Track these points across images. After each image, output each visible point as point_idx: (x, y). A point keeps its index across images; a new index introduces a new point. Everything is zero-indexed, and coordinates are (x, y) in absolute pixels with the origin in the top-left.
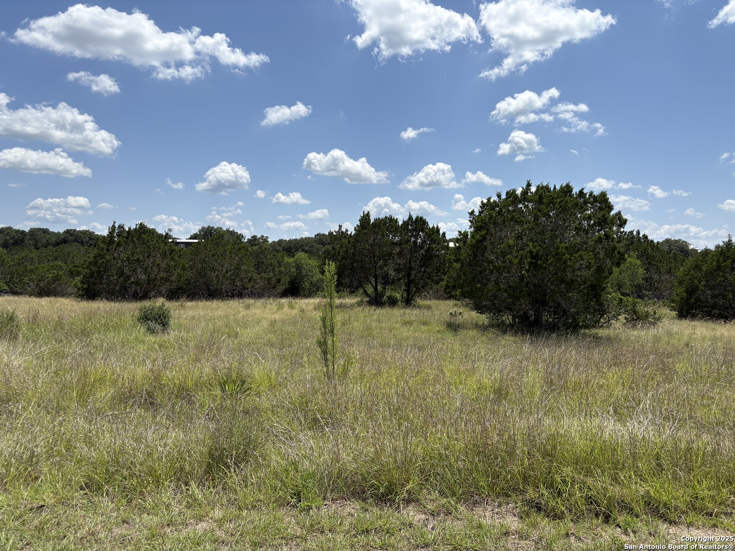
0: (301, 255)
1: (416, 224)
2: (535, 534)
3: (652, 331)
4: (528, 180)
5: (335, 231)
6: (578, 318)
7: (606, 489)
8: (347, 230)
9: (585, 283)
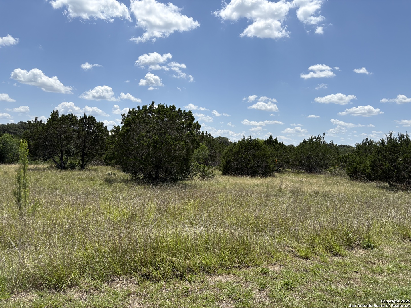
0: (7, 136)
1: (88, 120)
2: (145, 292)
3: (211, 181)
4: (153, 101)
5: (33, 121)
6: (177, 175)
7: (181, 262)
8: (41, 121)
9: (180, 157)
